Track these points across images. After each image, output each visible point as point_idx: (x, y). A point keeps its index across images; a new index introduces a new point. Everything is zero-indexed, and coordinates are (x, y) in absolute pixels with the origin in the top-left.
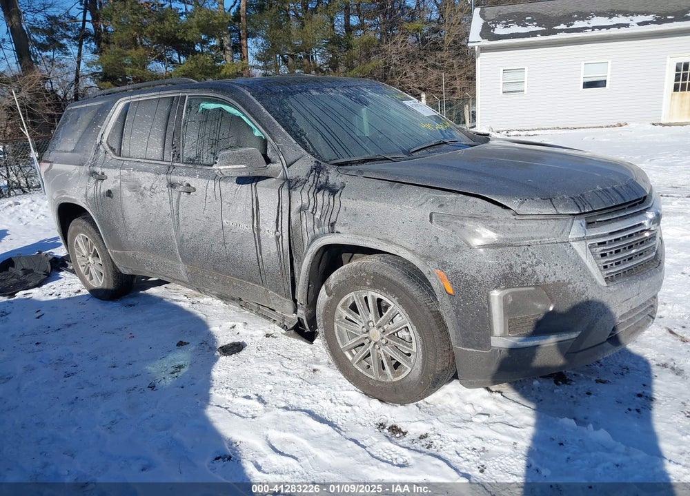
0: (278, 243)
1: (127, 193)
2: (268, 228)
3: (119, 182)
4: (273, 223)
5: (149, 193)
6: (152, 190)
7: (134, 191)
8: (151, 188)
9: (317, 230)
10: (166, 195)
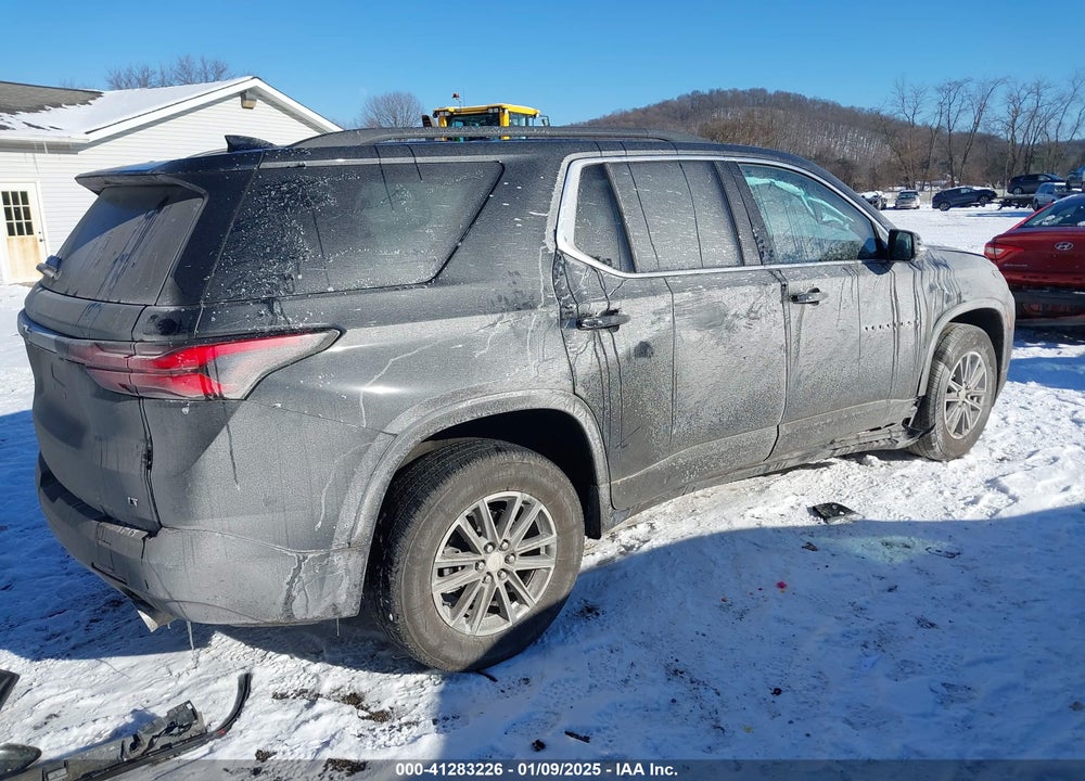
0: (916, 333)
1: (690, 335)
2: (907, 317)
3: (668, 318)
4: (912, 311)
5: (744, 322)
6: (752, 315)
7: (710, 327)
8: (751, 311)
9: (945, 306)
10: (779, 316)
